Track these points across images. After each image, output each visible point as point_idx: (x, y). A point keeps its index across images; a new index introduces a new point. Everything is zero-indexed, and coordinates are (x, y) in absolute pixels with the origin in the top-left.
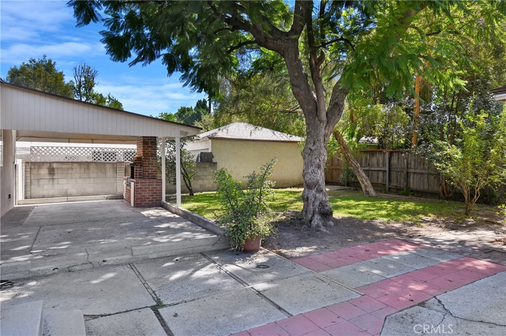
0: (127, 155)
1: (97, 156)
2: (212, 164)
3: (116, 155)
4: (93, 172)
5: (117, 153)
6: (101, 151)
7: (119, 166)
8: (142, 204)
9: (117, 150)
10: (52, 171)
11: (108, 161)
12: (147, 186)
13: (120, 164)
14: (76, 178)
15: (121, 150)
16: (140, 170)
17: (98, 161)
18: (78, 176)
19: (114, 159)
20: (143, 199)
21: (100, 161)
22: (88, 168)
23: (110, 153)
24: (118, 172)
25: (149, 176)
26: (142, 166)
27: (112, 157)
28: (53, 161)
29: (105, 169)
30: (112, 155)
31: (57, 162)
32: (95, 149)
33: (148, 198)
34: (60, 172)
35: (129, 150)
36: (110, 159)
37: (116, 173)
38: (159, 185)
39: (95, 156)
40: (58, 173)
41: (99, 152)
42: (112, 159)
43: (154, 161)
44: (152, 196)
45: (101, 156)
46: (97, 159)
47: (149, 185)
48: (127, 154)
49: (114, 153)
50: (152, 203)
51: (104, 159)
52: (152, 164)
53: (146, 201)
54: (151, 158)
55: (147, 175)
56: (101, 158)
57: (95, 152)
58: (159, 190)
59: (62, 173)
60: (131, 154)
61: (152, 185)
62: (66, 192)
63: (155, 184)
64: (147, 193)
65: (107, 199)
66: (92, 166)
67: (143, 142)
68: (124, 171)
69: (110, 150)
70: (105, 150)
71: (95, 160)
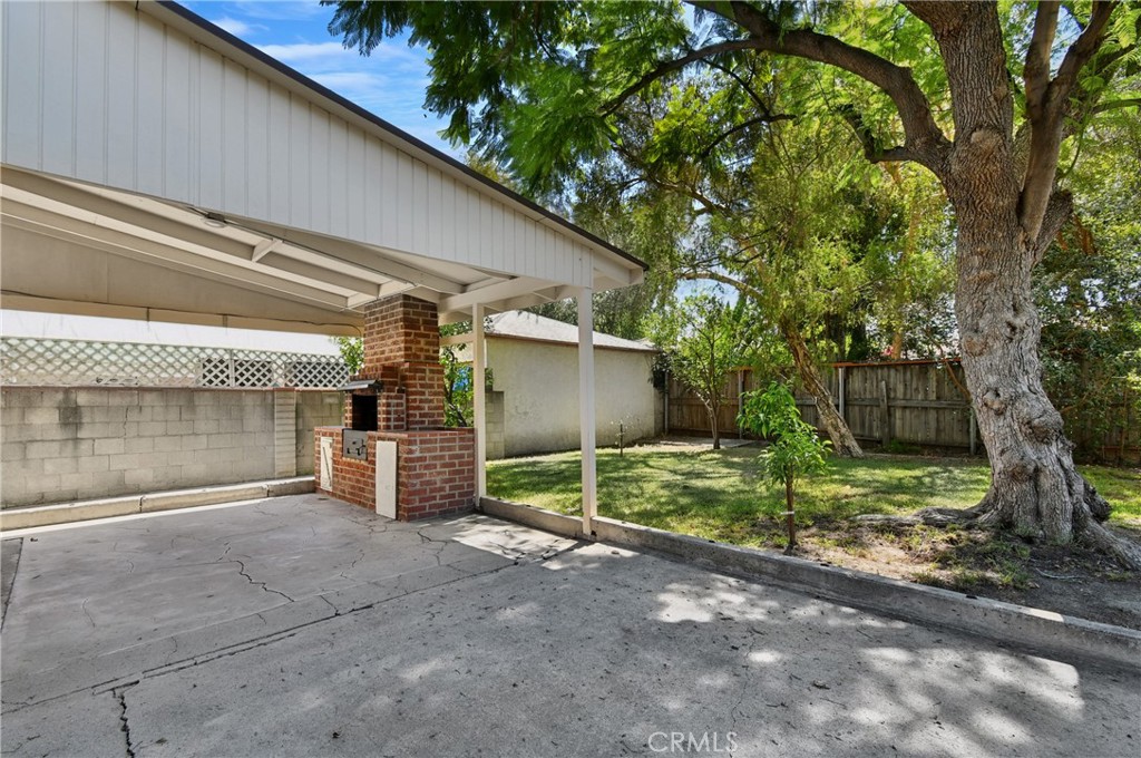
0: (300, 372)
1: (216, 372)
2: (494, 395)
3: (269, 371)
4: (207, 419)
5: (274, 366)
6: (227, 357)
7: (281, 401)
8: (424, 508)
9: (274, 357)
10: (71, 416)
11: (248, 386)
12: (438, 453)
13: (282, 394)
14: (153, 437)
15: (284, 358)
16: (397, 405)
17: (221, 386)
18: (159, 428)
19: (264, 380)
20: (428, 494)
21: (224, 387)
22: (192, 407)
23: (253, 365)
24: (276, 415)
25: (423, 422)
26: (403, 391)
27: (258, 375)
28: (76, 384)
29: (242, 409)
30: (258, 370)
31: (88, 389)
32: (209, 352)
33: (442, 489)
34: (99, 417)
35: (304, 359)
36: (253, 380)
37: (273, 419)
38: (467, 448)
39: (210, 371)
40: (93, 423)
41: (222, 362)
42: (259, 380)
43: (436, 376)
44: (451, 480)
45: (227, 372)
46: (216, 381)
47: (442, 449)
48: (300, 367)
49: (263, 366)
50: (450, 504)
51: (237, 380)
52: (432, 386)
53: (434, 498)
54: (427, 368)
55: (418, 418)
56: (228, 377)
57: (209, 361)
58: (468, 464)
59: (108, 423)
60: (309, 368)
61: (450, 449)
62: (121, 481)
63: (457, 444)
64: (439, 473)
65: (269, 493)
66: (203, 401)
67: (405, 320)
68: (293, 415)
69: (252, 356)
70: (241, 356)
71: (210, 382)
